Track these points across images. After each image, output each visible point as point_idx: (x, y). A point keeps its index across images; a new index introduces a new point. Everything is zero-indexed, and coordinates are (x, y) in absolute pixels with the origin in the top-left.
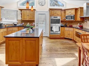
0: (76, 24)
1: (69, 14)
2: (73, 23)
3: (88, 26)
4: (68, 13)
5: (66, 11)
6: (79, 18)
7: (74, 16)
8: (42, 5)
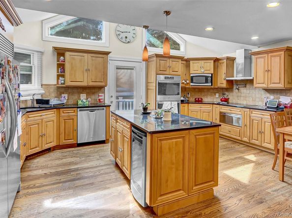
0: (211, 95)
1: (198, 72)
2: (203, 94)
3: (242, 98)
4: (197, 69)
5: (191, 62)
6: (225, 82)
7: (212, 77)
8: (128, 40)
